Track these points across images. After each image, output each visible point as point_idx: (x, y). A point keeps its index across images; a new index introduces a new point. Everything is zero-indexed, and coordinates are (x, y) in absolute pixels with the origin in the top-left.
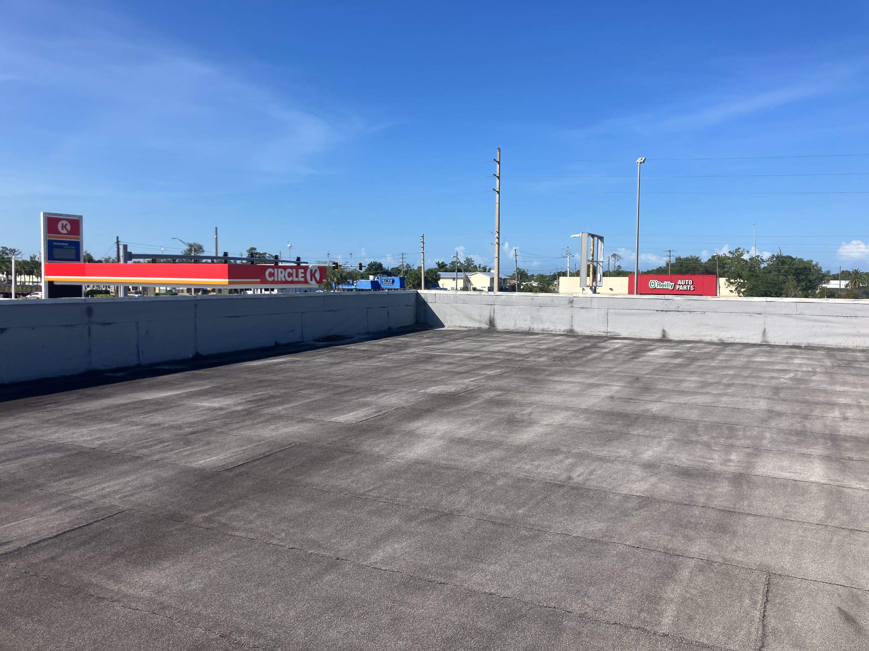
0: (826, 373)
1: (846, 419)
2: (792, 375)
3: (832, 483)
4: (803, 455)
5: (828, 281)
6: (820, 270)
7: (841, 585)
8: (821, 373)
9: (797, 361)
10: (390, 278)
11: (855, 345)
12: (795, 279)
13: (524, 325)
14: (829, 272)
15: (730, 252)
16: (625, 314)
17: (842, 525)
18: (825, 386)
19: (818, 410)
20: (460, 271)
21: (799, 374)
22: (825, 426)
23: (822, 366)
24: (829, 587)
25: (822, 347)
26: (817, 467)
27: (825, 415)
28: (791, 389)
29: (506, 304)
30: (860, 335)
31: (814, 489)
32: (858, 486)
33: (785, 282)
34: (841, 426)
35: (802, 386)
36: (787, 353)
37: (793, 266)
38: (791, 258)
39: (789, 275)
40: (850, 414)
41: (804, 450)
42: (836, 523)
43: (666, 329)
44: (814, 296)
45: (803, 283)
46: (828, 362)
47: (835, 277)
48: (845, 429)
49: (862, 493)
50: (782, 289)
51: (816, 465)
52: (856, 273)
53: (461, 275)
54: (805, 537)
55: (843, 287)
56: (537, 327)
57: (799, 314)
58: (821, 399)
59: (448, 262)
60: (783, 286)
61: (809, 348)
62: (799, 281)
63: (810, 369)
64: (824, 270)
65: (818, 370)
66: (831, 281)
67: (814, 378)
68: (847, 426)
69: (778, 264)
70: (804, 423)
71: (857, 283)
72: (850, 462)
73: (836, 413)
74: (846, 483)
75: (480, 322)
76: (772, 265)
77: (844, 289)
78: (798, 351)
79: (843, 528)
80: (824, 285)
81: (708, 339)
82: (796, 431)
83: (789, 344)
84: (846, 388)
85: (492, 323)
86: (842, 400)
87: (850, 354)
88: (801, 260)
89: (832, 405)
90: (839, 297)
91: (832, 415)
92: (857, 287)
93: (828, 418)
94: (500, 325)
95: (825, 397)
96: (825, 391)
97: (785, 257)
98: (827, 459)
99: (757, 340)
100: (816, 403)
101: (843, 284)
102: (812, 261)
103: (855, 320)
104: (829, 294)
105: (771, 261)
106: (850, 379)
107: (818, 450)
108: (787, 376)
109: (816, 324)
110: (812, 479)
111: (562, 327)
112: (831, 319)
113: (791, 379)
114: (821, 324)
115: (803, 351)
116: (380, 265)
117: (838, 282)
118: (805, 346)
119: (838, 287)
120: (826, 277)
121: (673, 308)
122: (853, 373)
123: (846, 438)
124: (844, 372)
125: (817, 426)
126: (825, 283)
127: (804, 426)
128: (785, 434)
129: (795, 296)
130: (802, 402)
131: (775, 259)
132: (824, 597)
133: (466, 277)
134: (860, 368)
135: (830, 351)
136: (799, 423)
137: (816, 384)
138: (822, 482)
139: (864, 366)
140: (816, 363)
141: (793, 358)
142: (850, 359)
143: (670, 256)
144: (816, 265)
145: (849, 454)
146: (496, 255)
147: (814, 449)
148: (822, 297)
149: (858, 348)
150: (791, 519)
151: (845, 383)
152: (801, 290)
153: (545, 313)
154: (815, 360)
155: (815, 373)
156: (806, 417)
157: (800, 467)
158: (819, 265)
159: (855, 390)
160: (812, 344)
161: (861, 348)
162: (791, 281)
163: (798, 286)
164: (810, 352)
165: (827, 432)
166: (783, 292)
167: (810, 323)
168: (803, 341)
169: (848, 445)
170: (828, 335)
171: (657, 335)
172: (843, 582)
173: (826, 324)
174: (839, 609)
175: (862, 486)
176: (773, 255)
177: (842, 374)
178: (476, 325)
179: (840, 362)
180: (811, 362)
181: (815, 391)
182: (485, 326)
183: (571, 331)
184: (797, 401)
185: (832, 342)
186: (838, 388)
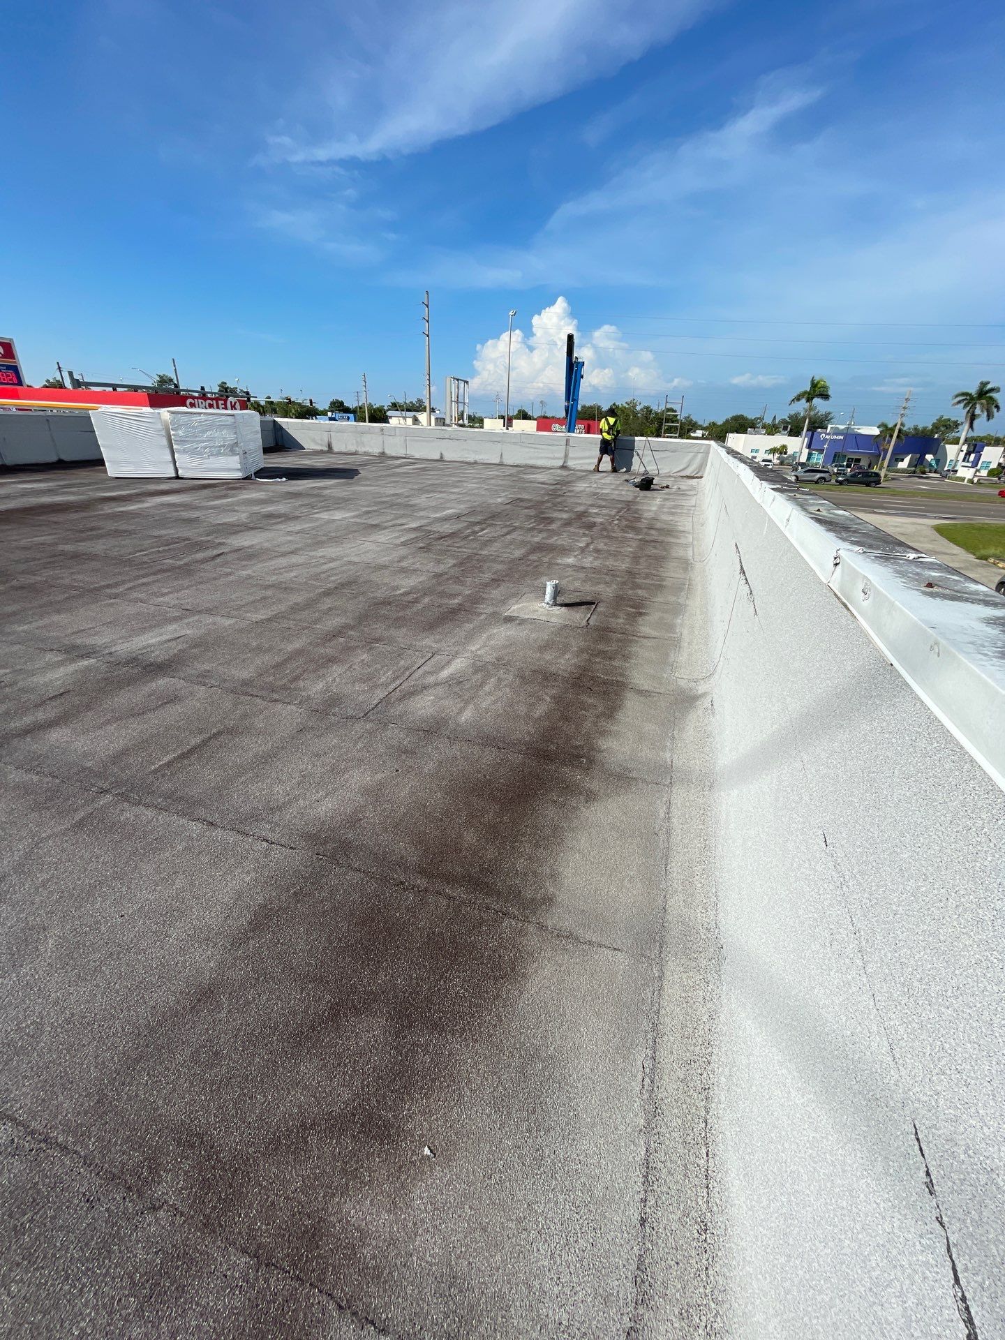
16: (417, 441)
29: (341, 431)
30: (554, 458)
43: (443, 453)
56: (361, 450)
75: (321, 445)
81: (468, 460)
85: (330, 446)
94: (336, 449)
99: (497, 461)
111: (376, 450)
114: (533, 450)
121: (447, 436)
153: (366, 438)
167: (527, 450)
170: (538, 458)
171: (437, 457)
178: (319, 448)
182: (326, 449)
183: (383, 453)
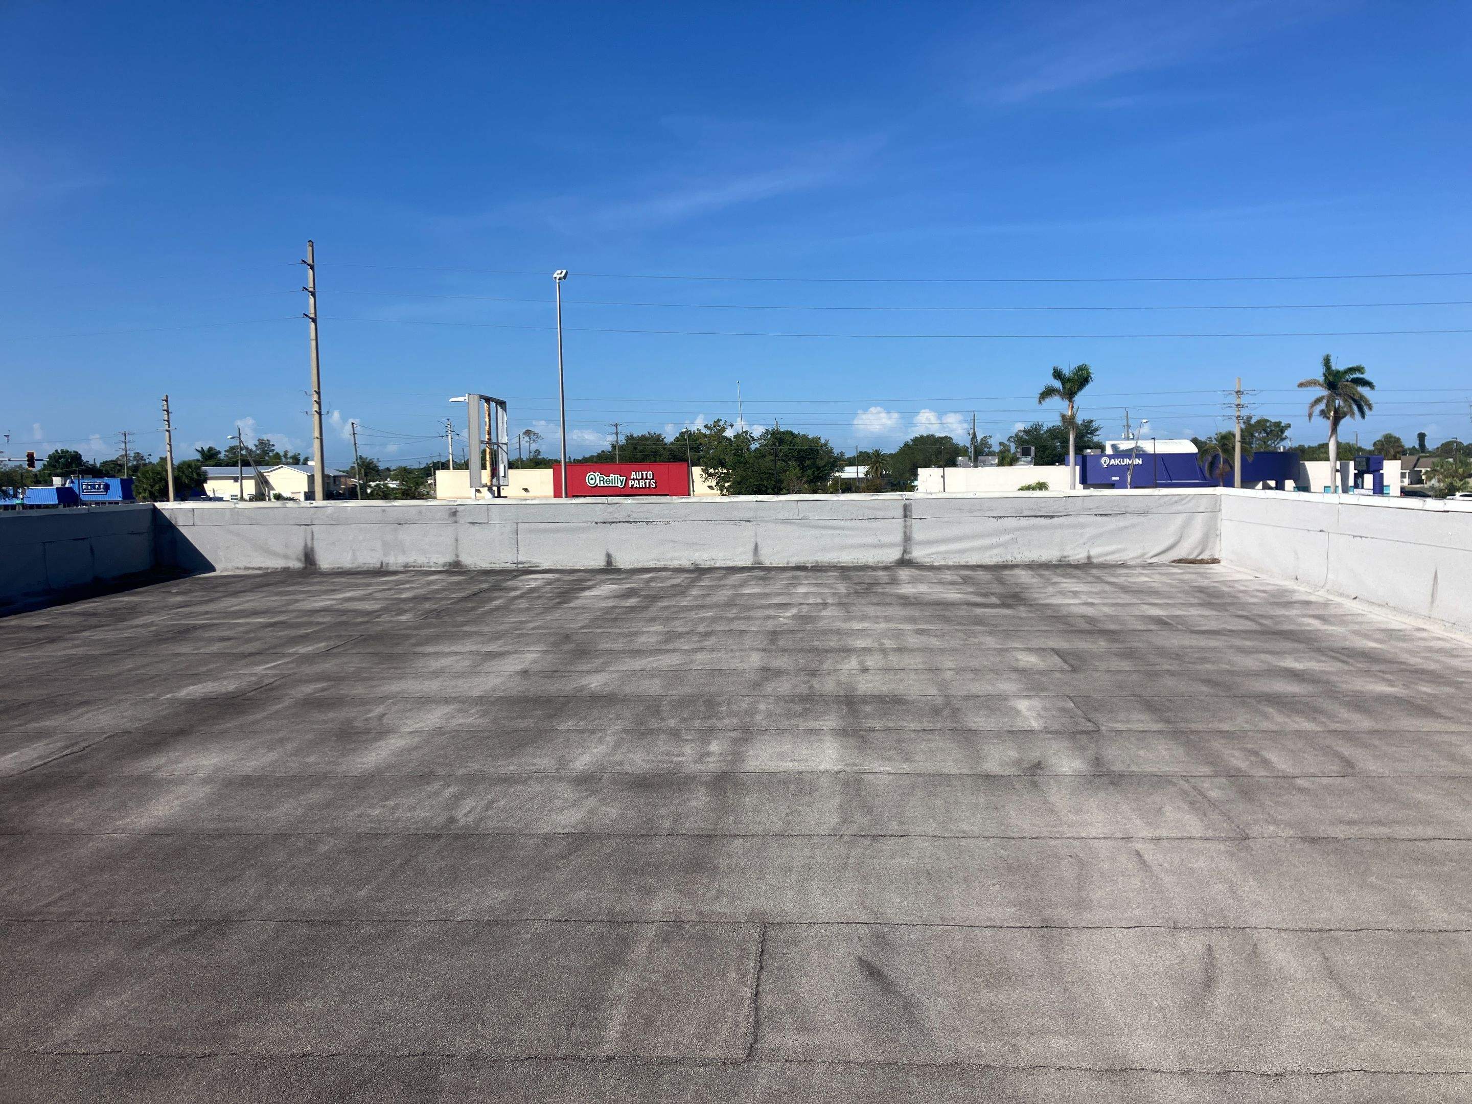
0: (839, 604)
1: (865, 670)
2: (794, 611)
3: (848, 769)
4: (810, 731)
5: (842, 469)
6: (831, 451)
7: (862, 923)
8: (832, 604)
9: (802, 590)
10: (98, 481)
11: (876, 560)
12: (799, 465)
13: (369, 558)
14: (842, 454)
15: (706, 426)
16: (545, 531)
17: (862, 831)
18: (839, 624)
19: (830, 661)
20: (246, 463)
21: (805, 609)
22: (839, 683)
23: (834, 594)
24: (846, 929)
25: (834, 566)
26: (829, 748)
27: (839, 667)
28: (793, 632)
29: (336, 522)
30: (881, 546)
31: (824, 781)
32: (882, 769)
33: (785, 471)
34: (859, 682)
35: (809, 627)
36: (788, 578)
37: (794, 445)
38: (791, 433)
39: (790, 460)
40: (870, 662)
41: (811, 724)
42: (853, 829)
43: (611, 552)
44: (825, 492)
45: (810, 472)
46: (842, 588)
47: (851, 462)
48: (867, 685)
49: (887, 779)
50: (781, 482)
51: (828, 744)
52: (877, 454)
53: (249, 471)
54: (813, 858)
55: (861, 475)
56: (395, 560)
57: (802, 519)
58: (832, 644)
59: (222, 447)
60: (782, 477)
61: (818, 569)
62: (803, 469)
63: (819, 601)
64: (836, 452)
65: (830, 601)
66: (846, 468)
67: (824, 613)
68: (867, 681)
69: (774, 444)
70: (811, 683)
71: (879, 469)
72: (872, 734)
73: (853, 663)
74: (867, 766)
75: (286, 557)
76: (766, 445)
77: (862, 478)
78: (803, 573)
79: (863, 836)
80: (837, 474)
81: (675, 564)
82: (800, 695)
83: (791, 565)
84: (865, 625)
85: (309, 557)
86: (860, 643)
87: (869, 573)
88: (805, 437)
89: (847, 651)
90: (858, 491)
91: (848, 666)
92: (879, 475)
93: (843, 671)
94: (325, 562)
95: (838, 641)
96: (838, 632)
97: (783, 433)
98: (842, 733)
99: (746, 560)
100: (827, 651)
101: (862, 471)
102: (819, 438)
103: (874, 524)
104: (844, 487)
105: (765, 440)
106: (871, 610)
107: (830, 722)
108: (788, 614)
109: (824, 532)
110: (822, 767)
111: (439, 559)
112: (844, 523)
113: (794, 617)
114: (830, 532)
115: (810, 574)
116: (77, 457)
117: (854, 469)
118: (812, 567)
119: (854, 475)
120: (839, 462)
121: (620, 516)
122: (875, 601)
123: (866, 700)
124: (863, 601)
125: (828, 685)
126: (838, 471)
127: (811, 687)
128: (786, 702)
129: (799, 492)
130: (808, 651)
131: (769, 436)
132: (839, 945)
133: (261, 475)
134: (883, 593)
135: (845, 571)
136: (804, 683)
137: (826, 621)
138: (836, 769)
139: (887, 590)
140: (827, 590)
141: (795, 586)
142: (870, 581)
143: (617, 434)
144: (826, 445)
145: (870, 723)
146: (317, 434)
147: (825, 720)
148: (835, 491)
149: (880, 564)
150: (794, 833)
151: (864, 618)
152: (806, 482)
153: (407, 535)
154: (825, 585)
155: (825, 605)
156: (813, 673)
157: (806, 751)
158: (830, 444)
159: (876, 625)
160: (821, 562)
161: (884, 564)
162: (794, 470)
163: (803, 476)
164: (819, 574)
165: (842, 693)
166: (783, 485)
167: (817, 532)
168: (809, 559)
169: (868, 709)
170: (843, 548)
171: (599, 562)
172: (864, 917)
173: (838, 532)
174: (860, 959)
175: (887, 769)
176: (767, 430)
177: (859, 604)
178: (277, 563)
179: (857, 587)
180: (821, 590)
181: (825, 632)
182: (296, 564)
183: (457, 564)
184: (801, 650)
185: (846, 558)
186: (856, 626)
